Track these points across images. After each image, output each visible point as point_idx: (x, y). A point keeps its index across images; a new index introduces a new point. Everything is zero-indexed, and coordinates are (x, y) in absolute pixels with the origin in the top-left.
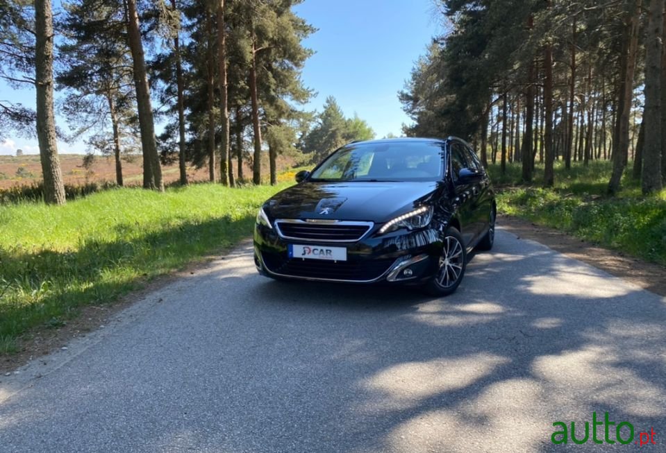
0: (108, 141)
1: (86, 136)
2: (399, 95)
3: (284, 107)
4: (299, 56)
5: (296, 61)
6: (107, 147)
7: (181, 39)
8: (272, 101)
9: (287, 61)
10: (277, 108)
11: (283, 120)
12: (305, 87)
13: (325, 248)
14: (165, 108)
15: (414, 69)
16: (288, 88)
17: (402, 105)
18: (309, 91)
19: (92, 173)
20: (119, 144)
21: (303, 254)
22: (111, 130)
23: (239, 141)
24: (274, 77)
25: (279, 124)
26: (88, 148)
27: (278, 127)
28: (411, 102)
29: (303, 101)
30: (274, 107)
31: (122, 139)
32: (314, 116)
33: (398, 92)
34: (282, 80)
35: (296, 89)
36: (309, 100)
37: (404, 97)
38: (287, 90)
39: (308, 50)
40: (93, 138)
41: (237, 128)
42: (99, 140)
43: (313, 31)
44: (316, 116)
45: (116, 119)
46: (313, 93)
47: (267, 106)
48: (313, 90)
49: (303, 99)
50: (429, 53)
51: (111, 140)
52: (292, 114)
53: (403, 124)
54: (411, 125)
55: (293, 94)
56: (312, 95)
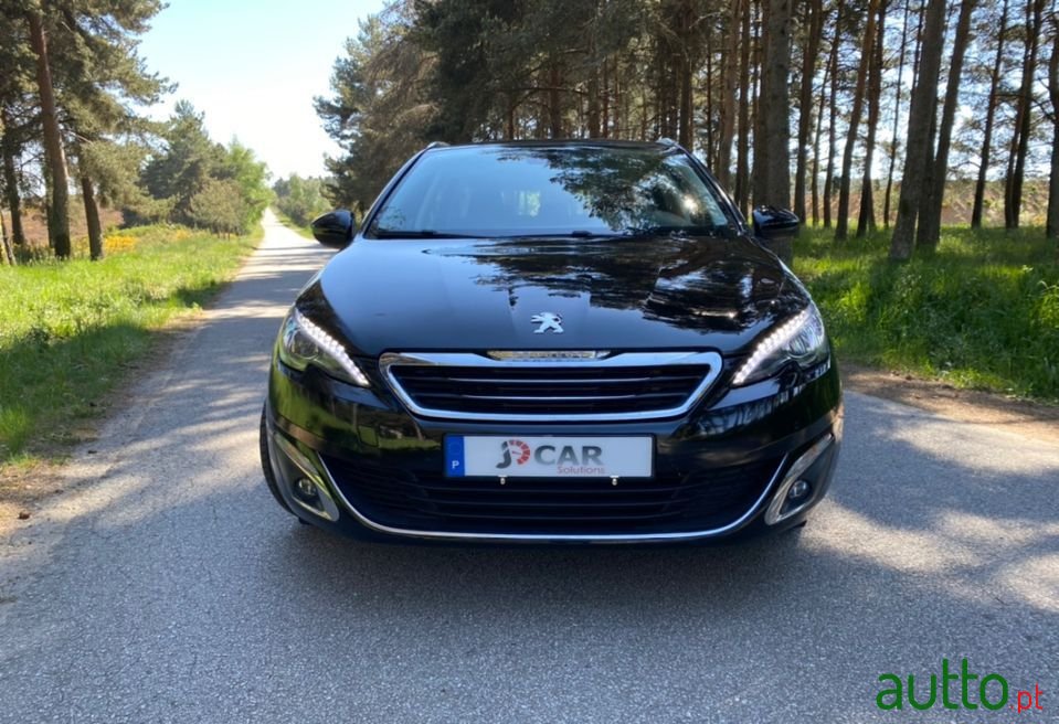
2: (317, 104)
4: (137, 9)
5: (132, 18)
8: (87, 93)
9: (109, 18)
10: (99, 107)
11: (107, 134)
12: (150, 72)
13: (577, 443)
15: (339, 60)
16: (115, 72)
17: (322, 122)
18: (158, 81)
21: (500, 466)
23: (12, 172)
24: (87, 46)
25: (103, 141)
28: (338, 117)
29: (149, 100)
30: (90, 106)
33: (314, 98)
34: (104, 54)
35: (131, 74)
36: (161, 97)
37: (325, 108)
38: (113, 75)
41: (6, 147)
46: (168, 85)
47: (75, 103)
48: (166, 80)
49: (148, 96)
50: (364, 34)
52: (126, 123)
53: (325, 155)
54: (340, 156)
55: (126, 84)
56: (164, 87)
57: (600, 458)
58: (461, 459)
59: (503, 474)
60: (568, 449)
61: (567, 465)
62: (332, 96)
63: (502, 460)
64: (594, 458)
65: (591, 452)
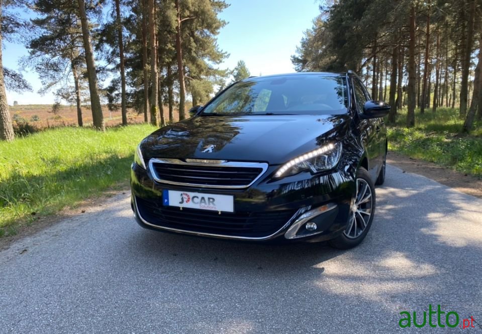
0: (72, 93)
1: (55, 89)
2: (292, 59)
3: (203, 65)
4: (214, 26)
5: (213, 30)
6: (71, 98)
7: (123, 12)
8: (193, 60)
9: (206, 30)
10: (198, 66)
11: (203, 76)
12: (220, 50)
13: (206, 196)
14: (111, 66)
15: (303, 39)
16: (207, 51)
17: (294, 66)
18: (222, 54)
19: (60, 117)
20: (79, 95)
21: (181, 203)
22: (74, 85)
23: (170, 92)
24: (195, 42)
25: (200, 79)
26: (56, 98)
27: (199, 81)
28: (301, 64)
29: (218, 62)
30: (195, 65)
31: (82, 91)
32: (227, 72)
34: (202, 45)
35: (212, 52)
36: (223, 60)
37: (296, 60)
38: (206, 52)
39: (222, 21)
40: (60, 91)
41: (168, 82)
42: (64, 92)
43: (226, 6)
44: (228, 73)
45: (77, 76)
46: (226, 55)
47: (190, 65)
48: (226, 53)
49: (218, 60)
50: (315, 26)
51: (73, 92)
52: (210, 71)
55: (210, 55)
56: (225, 56)
57: (215, 202)
58: (168, 198)
59: (181, 206)
60: (203, 198)
61: (203, 204)
62: (298, 55)
63: (181, 201)
64: (213, 202)
65: (211, 200)
